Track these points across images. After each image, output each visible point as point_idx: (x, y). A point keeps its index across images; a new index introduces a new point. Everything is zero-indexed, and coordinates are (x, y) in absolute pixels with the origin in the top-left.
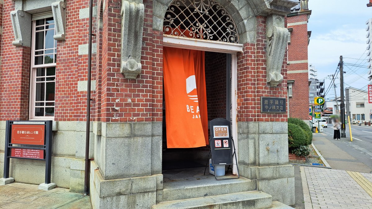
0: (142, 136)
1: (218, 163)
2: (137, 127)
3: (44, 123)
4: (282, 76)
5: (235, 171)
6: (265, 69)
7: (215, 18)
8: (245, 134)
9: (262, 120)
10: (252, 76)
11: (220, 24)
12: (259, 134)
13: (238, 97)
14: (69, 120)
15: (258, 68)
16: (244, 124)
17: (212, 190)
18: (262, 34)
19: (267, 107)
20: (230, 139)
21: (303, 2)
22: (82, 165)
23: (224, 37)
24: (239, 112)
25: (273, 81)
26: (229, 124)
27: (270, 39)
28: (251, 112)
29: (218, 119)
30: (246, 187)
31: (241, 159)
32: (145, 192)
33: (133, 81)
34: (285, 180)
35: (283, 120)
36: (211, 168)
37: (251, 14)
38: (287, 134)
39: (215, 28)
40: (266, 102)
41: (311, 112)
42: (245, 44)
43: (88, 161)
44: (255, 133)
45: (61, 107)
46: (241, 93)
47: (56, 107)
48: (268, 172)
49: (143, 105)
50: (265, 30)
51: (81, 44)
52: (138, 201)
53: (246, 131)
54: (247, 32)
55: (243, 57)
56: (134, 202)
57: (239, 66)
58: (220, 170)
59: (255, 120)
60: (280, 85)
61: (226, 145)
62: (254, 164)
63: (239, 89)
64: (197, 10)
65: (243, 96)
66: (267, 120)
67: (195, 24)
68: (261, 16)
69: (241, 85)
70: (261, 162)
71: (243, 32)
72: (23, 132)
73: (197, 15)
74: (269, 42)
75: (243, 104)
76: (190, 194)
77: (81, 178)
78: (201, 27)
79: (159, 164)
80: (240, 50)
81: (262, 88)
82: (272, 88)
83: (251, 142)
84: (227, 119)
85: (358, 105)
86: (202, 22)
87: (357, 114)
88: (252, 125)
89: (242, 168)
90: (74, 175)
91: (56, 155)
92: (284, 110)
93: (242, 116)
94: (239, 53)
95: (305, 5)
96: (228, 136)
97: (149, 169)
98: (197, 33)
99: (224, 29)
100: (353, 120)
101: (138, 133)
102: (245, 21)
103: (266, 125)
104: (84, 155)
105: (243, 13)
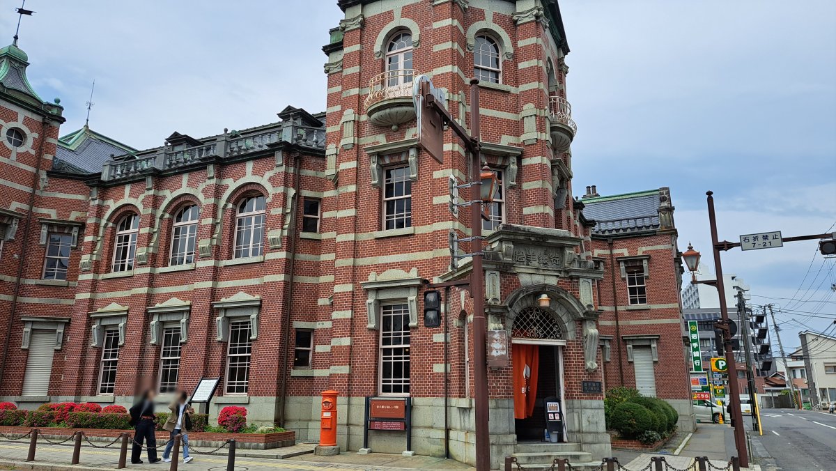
0: (503, 408)
1: (551, 432)
2: (499, 402)
3: (404, 399)
4: (596, 365)
5: (565, 439)
6: (583, 359)
7: (544, 322)
8: (570, 409)
9: (583, 398)
10: (574, 365)
11: (548, 325)
12: (581, 408)
13: (565, 380)
14: (424, 396)
15: (578, 359)
16: (570, 401)
17: (549, 449)
18: (580, 333)
19: (586, 388)
20: (560, 413)
21: (663, 215)
22: (442, 435)
23: (552, 335)
24: (566, 392)
25: (589, 369)
26: (559, 401)
27: (586, 337)
28: (575, 392)
29: (550, 398)
30: (574, 448)
31: (569, 429)
32: (507, 445)
33: (496, 371)
34: (603, 445)
35: (599, 399)
36: (546, 437)
37: (571, 318)
38: (603, 411)
39: (545, 329)
40: (586, 384)
41: (708, 385)
42: (568, 341)
43: (447, 430)
44: (578, 408)
45: (416, 385)
46: (567, 377)
47: (412, 385)
48: (589, 438)
49: (502, 387)
50: (582, 330)
51: (436, 333)
52: (503, 450)
53: (571, 406)
54: (569, 333)
55: (567, 350)
56: (501, 450)
57: (564, 356)
58: (554, 438)
59: (578, 398)
60: (595, 371)
61: (557, 418)
62: (579, 432)
63: (565, 374)
64: (531, 316)
65: (568, 380)
66: (587, 399)
67: (530, 328)
68: (578, 321)
69: (567, 371)
70: (584, 430)
71: (566, 332)
72: (383, 407)
73: (532, 320)
74: (585, 340)
75: (569, 386)
76: (534, 450)
77: (441, 445)
78: (535, 329)
79: (513, 428)
80: (565, 344)
81: (582, 374)
82: (589, 374)
83: (576, 415)
84: (557, 397)
85: (828, 369)
86: (535, 325)
87: (829, 388)
88: (576, 402)
89: (570, 435)
90: (434, 443)
91: (413, 427)
92: (600, 390)
93: (568, 395)
94: (563, 347)
95: (666, 220)
96: (558, 411)
97: (508, 430)
98: (532, 334)
99: (552, 329)
100: (822, 400)
101: (500, 406)
102: (567, 324)
103: (586, 402)
104: (444, 426)
105: (564, 319)
